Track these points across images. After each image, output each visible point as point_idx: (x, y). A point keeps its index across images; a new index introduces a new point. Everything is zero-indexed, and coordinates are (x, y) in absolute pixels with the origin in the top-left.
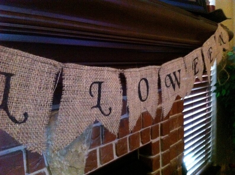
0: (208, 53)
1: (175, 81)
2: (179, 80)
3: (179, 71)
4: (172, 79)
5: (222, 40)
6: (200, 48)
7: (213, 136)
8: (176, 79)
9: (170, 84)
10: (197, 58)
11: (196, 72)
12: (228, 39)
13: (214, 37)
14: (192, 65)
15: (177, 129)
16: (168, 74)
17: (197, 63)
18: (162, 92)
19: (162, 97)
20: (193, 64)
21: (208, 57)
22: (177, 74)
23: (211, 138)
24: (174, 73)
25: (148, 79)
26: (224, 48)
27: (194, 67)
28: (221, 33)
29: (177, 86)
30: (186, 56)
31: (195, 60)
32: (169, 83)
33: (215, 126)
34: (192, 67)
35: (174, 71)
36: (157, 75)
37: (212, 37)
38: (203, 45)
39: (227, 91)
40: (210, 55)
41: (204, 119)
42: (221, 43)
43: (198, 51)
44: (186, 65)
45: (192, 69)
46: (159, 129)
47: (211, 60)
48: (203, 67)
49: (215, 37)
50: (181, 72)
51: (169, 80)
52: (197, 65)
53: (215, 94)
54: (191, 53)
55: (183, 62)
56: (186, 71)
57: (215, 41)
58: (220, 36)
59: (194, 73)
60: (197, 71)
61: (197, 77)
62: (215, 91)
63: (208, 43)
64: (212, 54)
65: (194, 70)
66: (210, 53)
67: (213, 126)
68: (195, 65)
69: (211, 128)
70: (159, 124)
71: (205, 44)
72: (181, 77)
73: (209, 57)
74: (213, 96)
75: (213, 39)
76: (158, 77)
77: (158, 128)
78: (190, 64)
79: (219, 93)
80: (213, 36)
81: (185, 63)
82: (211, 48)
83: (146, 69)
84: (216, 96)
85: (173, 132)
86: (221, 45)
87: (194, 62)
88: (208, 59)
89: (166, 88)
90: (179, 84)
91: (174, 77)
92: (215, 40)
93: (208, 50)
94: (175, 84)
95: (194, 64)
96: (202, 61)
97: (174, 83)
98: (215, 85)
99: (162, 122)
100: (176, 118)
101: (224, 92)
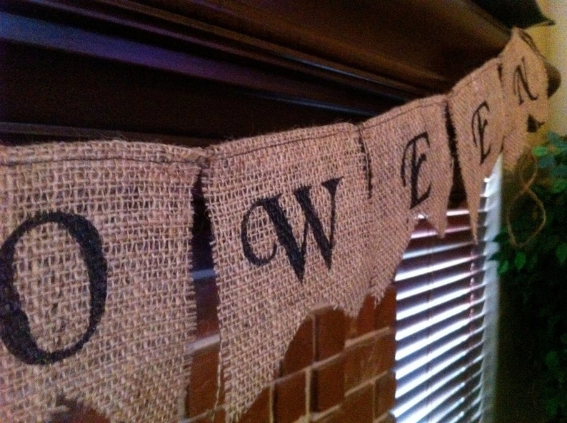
0: (473, 123)
1: (305, 232)
2: (326, 228)
3: (331, 185)
4: (285, 220)
5: (526, 86)
6: (439, 98)
7: (486, 385)
8: (312, 219)
9: (275, 247)
10: (425, 135)
11: (420, 194)
12: (546, 85)
13: (496, 67)
14: (398, 164)
15: (372, 381)
16: (265, 193)
17: (423, 157)
18: (223, 292)
19: (220, 318)
20: (403, 160)
21: (471, 138)
22: (320, 199)
23: (481, 391)
24: (302, 195)
25: (96, 220)
26: (532, 114)
27: (408, 172)
28: (523, 60)
29: (313, 255)
30: (373, 121)
31: (413, 142)
32: (265, 240)
33: (492, 357)
34: (398, 172)
35: (304, 181)
36: (186, 198)
37: (491, 65)
38: (455, 89)
39: (529, 258)
40: (481, 132)
41: (464, 338)
42: (520, 96)
43: (432, 110)
44: (367, 160)
45: (398, 180)
46: (307, 390)
47: (485, 152)
48: (450, 175)
49: (500, 69)
50: (338, 191)
51: (270, 226)
52: (425, 167)
53: (494, 264)
54: (396, 111)
55: (355, 146)
56: (370, 187)
57: (499, 84)
58: (519, 69)
59: (408, 196)
60: (421, 188)
61: (421, 217)
62: (494, 257)
63: (474, 83)
64: (487, 130)
65: (409, 186)
66: (482, 123)
67: (488, 357)
68: (416, 166)
69: (480, 362)
70: (308, 371)
71: (461, 85)
72: (338, 214)
73: (478, 137)
74: (489, 270)
75: (495, 73)
76: (190, 211)
77: (304, 385)
78: (389, 159)
79: (506, 263)
80: (493, 62)
81: (363, 150)
82: (485, 104)
83: (83, 159)
84: (499, 270)
85: (357, 392)
86: (521, 102)
87: (410, 152)
88: (472, 145)
89: (246, 268)
90: (326, 247)
91: (300, 212)
92: (501, 81)
93: (471, 110)
94: (304, 244)
95: (408, 162)
96: (446, 151)
97: (299, 241)
98: (497, 239)
99: (316, 365)
100: (370, 348)
101: (521, 261)
